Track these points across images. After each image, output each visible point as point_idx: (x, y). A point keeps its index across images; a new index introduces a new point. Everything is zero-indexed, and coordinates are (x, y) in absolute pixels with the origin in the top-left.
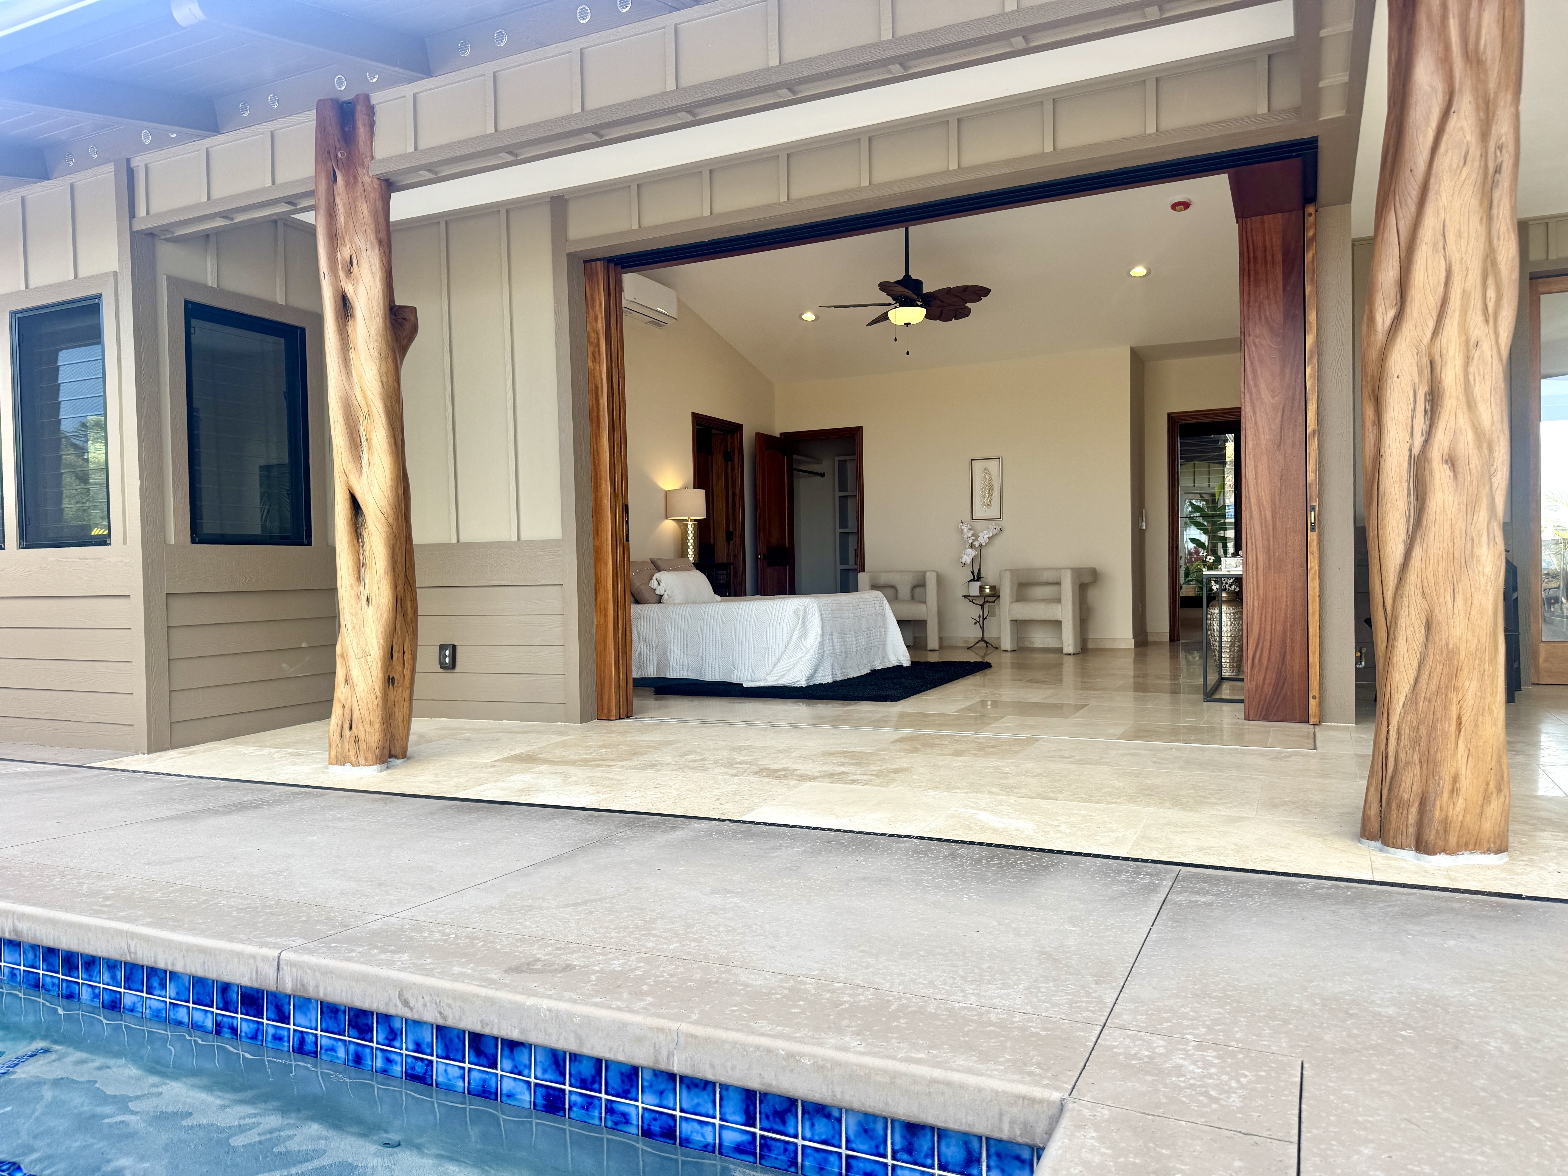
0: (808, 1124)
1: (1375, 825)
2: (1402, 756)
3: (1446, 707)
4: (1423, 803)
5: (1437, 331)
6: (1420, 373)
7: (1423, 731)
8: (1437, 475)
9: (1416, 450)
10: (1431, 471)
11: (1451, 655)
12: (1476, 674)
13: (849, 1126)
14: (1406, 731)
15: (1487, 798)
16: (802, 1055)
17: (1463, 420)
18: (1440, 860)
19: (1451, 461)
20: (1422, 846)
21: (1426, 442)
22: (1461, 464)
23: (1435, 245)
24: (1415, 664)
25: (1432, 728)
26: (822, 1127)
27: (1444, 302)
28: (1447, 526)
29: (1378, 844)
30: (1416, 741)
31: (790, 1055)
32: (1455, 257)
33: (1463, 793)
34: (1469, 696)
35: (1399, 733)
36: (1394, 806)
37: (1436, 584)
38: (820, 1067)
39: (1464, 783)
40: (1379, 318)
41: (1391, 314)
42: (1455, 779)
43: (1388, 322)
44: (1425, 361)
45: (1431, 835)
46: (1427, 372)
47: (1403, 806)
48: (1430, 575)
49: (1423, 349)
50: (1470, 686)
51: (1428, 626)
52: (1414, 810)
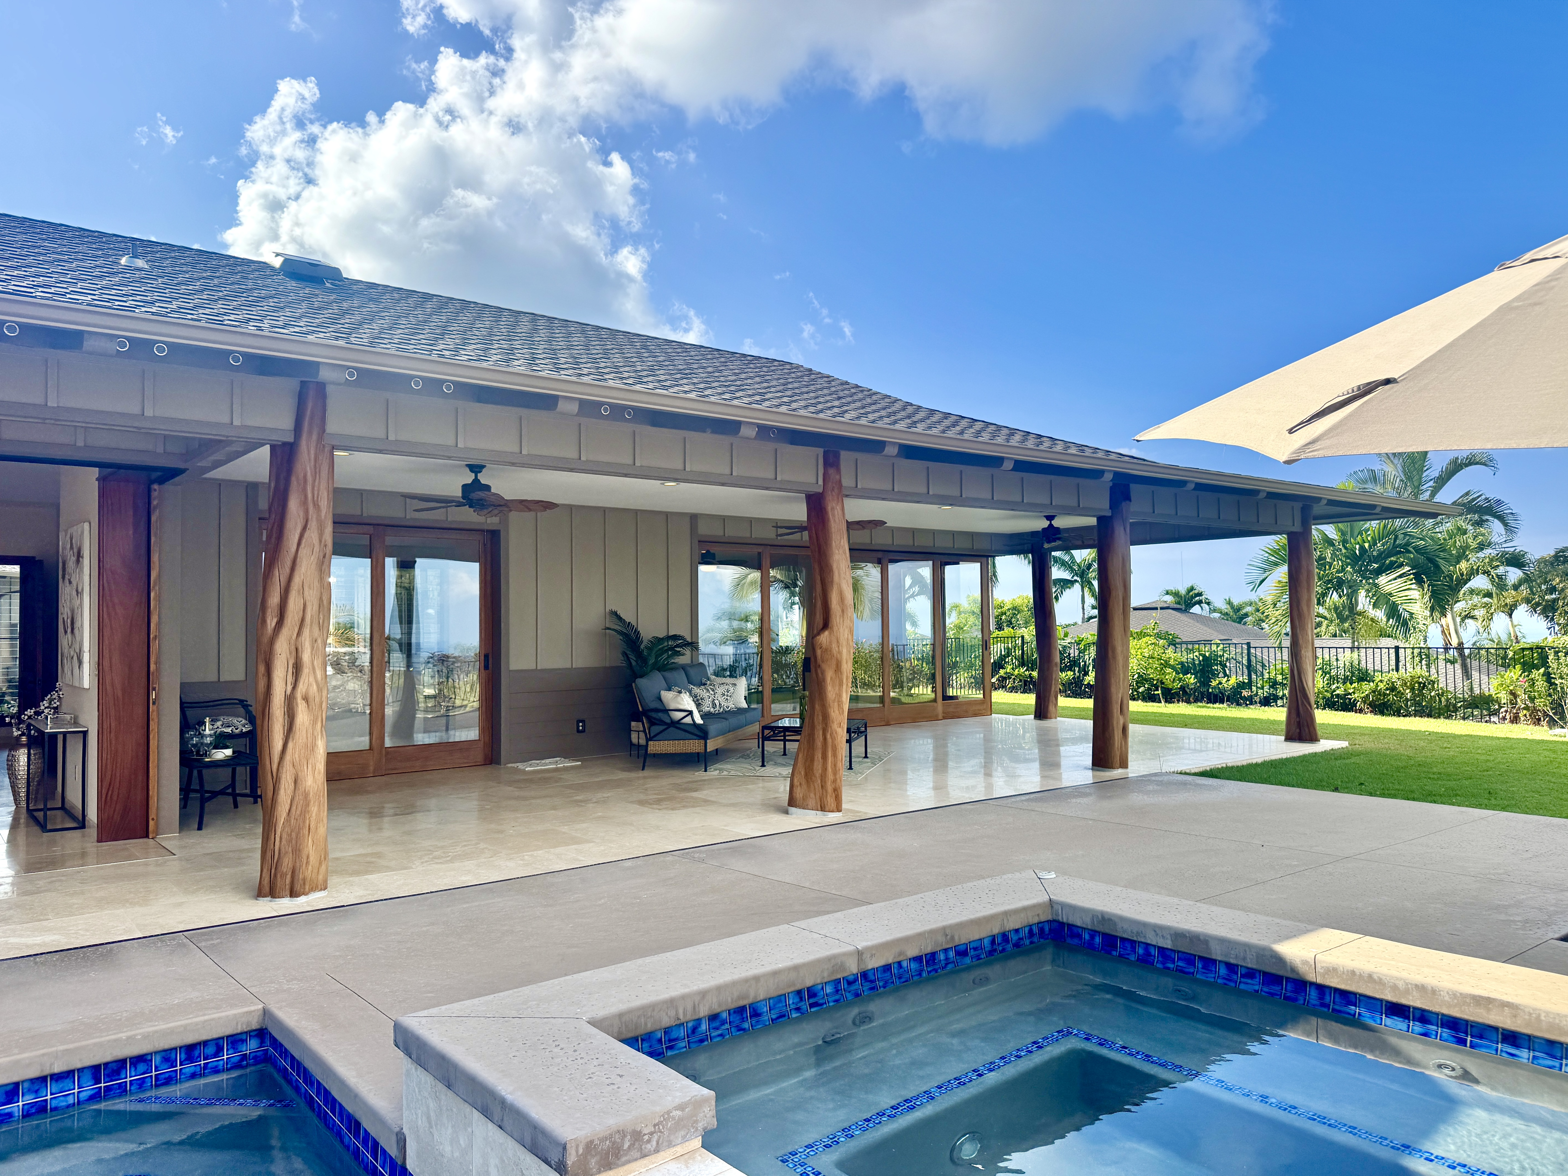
0: (133, 1069)
1: (267, 889)
2: (283, 850)
3: (304, 822)
4: (293, 872)
5: (299, 634)
6: (290, 653)
7: (294, 835)
8: (300, 706)
9: (288, 692)
10: (297, 704)
11: (306, 795)
12: (317, 803)
13: (156, 1060)
14: (285, 836)
15: (320, 864)
16: (137, 1035)
17: (312, 679)
18: (302, 899)
19: (306, 699)
20: (293, 894)
21: (294, 688)
22: (311, 700)
23: (299, 591)
24: (289, 802)
25: (298, 834)
26: (142, 1067)
27: (303, 620)
28: (304, 732)
29: (269, 898)
30: (290, 841)
31: (129, 1038)
32: (307, 597)
33: (311, 863)
34: (314, 815)
35: (281, 838)
36: (279, 876)
37: (300, 760)
38: (146, 1037)
39: (311, 859)
40: (269, 621)
41: (275, 620)
42: (308, 857)
43: (274, 624)
44: (293, 648)
45: (297, 887)
46: (294, 653)
47: (284, 875)
48: (297, 756)
49: (293, 642)
50: (314, 809)
51: (296, 782)
52: (289, 877)
